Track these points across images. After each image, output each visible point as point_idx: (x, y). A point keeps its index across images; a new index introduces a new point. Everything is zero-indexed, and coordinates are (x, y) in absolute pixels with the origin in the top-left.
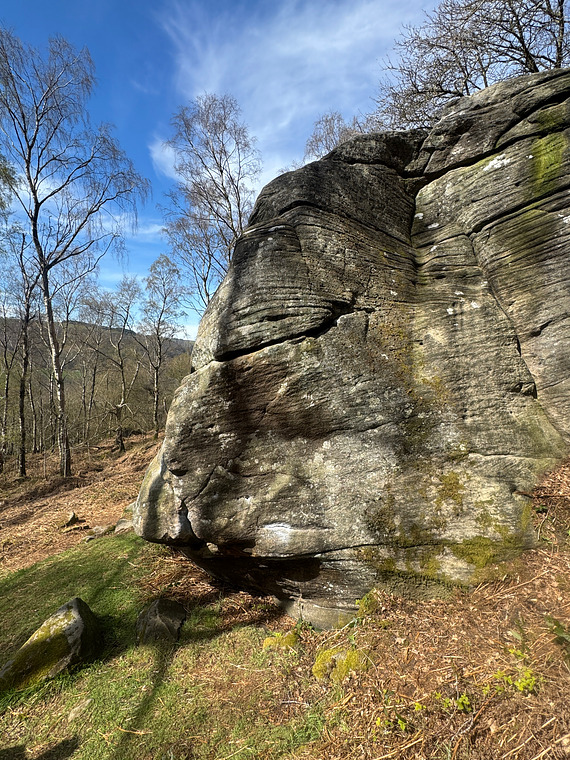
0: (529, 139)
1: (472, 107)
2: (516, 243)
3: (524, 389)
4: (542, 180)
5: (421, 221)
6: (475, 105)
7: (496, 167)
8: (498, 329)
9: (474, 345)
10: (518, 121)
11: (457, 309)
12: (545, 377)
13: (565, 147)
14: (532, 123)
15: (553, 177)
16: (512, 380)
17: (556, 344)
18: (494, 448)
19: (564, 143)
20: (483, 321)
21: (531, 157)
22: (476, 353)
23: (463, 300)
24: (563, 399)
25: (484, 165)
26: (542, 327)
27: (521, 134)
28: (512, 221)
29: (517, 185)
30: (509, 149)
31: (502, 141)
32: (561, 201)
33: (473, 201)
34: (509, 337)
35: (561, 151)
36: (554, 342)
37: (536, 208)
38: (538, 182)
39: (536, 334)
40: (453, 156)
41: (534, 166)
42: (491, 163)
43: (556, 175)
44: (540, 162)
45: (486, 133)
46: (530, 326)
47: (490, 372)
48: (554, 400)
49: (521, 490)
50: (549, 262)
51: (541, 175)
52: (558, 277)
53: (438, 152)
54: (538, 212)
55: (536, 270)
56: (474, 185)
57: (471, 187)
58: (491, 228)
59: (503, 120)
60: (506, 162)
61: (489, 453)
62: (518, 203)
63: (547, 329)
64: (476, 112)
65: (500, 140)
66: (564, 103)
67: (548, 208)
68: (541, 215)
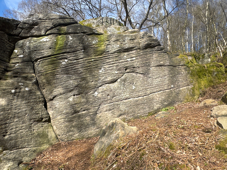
0: (56, 34)
1: (38, 18)
2: (47, 68)
3: (44, 120)
4: (57, 49)
5: (16, 53)
6: (39, 18)
7: (44, 41)
8: (35, 98)
9: (21, 105)
10: (53, 28)
11: (18, 90)
12: (53, 115)
13: (65, 40)
14: (57, 30)
15: (61, 49)
16: (37, 117)
17: (58, 104)
18: (17, 147)
19: (65, 39)
20: (28, 95)
21: (55, 40)
22: (22, 108)
23: (22, 87)
24: (58, 122)
25: (41, 39)
26: (54, 98)
27: (53, 32)
28: (47, 60)
29: (50, 48)
30: (49, 36)
31: (48, 33)
32: (62, 57)
33: (35, 50)
34: (40, 101)
35: (64, 41)
36: (57, 103)
37: (55, 57)
38: (56, 49)
39: (52, 100)
40: (31, 33)
41: (56, 44)
42: (43, 39)
43: (62, 48)
44: (58, 43)
45: (43, 28)
46: (49, 97)
47: (27, 115)
48: (55, 123)
49: (24, 162)
50: (57, 76)
51: (57, 47)
52: (59, 81)
53: (25, 30)
54: (55, 59)
55: (53, 78)
56: (36, 45)
57: (35, 45)
58: (40, 61)
59: (49, 26)
60: (48, 40)
61: (13, 149)
62: (49, 54)
63: (55, 98)
64: (40, 20)
65: (47, 32)
66: (66, 27)
67: (58, 58)
68: (56, 60)
